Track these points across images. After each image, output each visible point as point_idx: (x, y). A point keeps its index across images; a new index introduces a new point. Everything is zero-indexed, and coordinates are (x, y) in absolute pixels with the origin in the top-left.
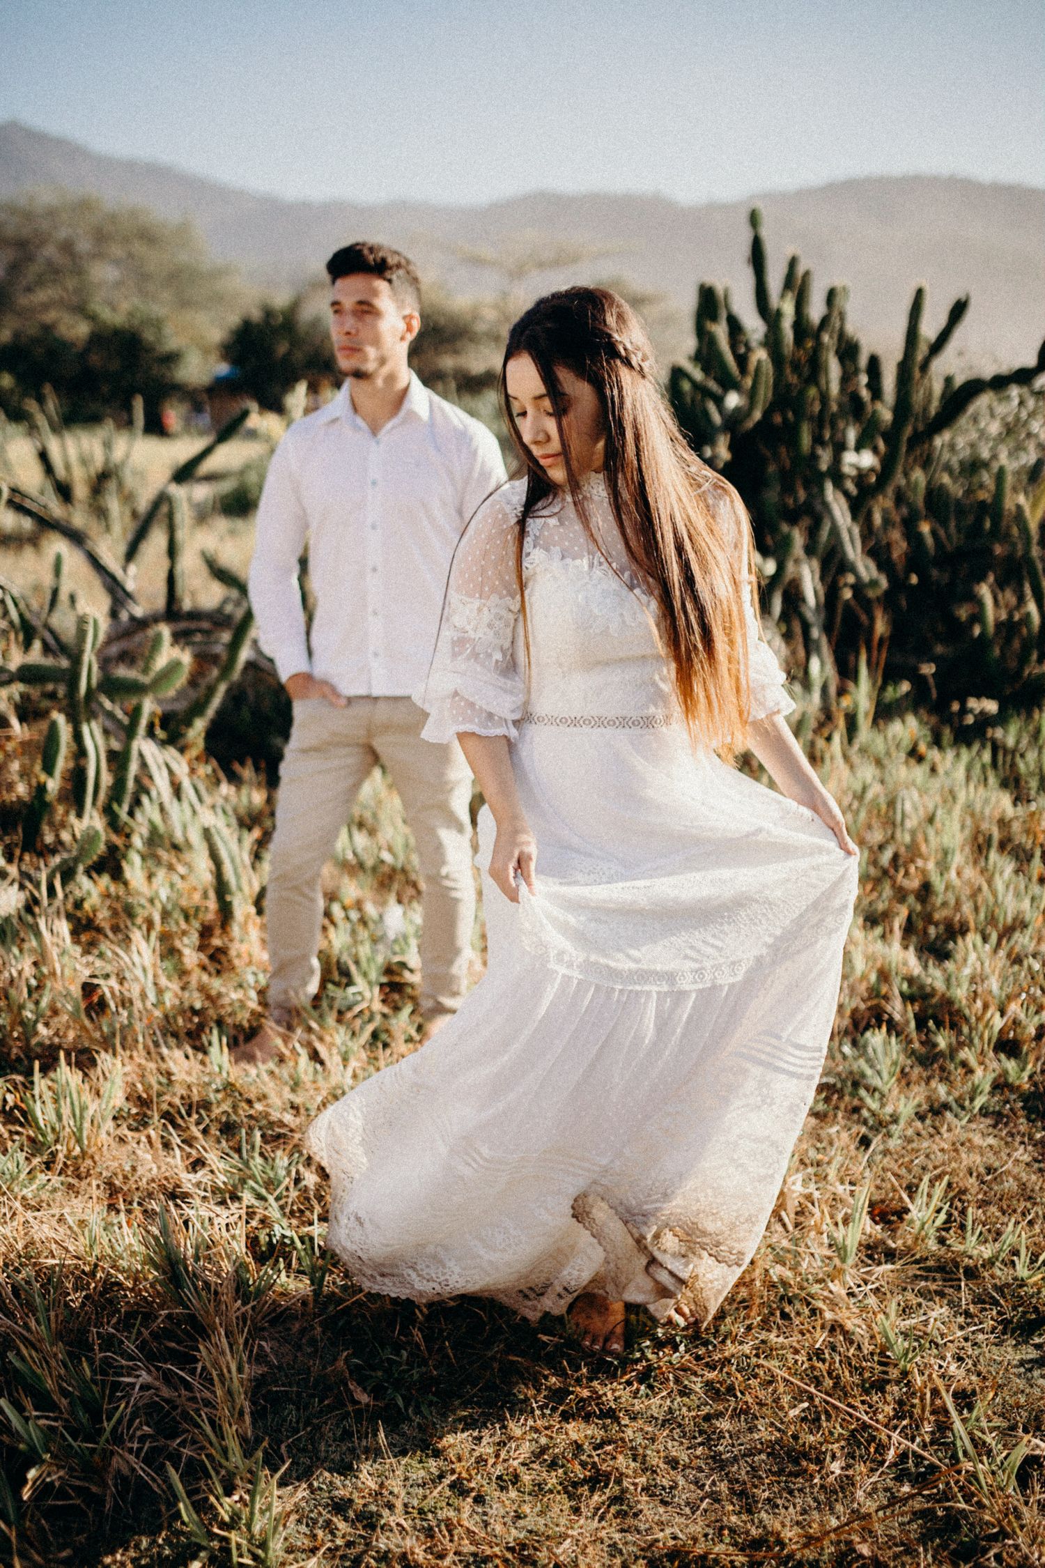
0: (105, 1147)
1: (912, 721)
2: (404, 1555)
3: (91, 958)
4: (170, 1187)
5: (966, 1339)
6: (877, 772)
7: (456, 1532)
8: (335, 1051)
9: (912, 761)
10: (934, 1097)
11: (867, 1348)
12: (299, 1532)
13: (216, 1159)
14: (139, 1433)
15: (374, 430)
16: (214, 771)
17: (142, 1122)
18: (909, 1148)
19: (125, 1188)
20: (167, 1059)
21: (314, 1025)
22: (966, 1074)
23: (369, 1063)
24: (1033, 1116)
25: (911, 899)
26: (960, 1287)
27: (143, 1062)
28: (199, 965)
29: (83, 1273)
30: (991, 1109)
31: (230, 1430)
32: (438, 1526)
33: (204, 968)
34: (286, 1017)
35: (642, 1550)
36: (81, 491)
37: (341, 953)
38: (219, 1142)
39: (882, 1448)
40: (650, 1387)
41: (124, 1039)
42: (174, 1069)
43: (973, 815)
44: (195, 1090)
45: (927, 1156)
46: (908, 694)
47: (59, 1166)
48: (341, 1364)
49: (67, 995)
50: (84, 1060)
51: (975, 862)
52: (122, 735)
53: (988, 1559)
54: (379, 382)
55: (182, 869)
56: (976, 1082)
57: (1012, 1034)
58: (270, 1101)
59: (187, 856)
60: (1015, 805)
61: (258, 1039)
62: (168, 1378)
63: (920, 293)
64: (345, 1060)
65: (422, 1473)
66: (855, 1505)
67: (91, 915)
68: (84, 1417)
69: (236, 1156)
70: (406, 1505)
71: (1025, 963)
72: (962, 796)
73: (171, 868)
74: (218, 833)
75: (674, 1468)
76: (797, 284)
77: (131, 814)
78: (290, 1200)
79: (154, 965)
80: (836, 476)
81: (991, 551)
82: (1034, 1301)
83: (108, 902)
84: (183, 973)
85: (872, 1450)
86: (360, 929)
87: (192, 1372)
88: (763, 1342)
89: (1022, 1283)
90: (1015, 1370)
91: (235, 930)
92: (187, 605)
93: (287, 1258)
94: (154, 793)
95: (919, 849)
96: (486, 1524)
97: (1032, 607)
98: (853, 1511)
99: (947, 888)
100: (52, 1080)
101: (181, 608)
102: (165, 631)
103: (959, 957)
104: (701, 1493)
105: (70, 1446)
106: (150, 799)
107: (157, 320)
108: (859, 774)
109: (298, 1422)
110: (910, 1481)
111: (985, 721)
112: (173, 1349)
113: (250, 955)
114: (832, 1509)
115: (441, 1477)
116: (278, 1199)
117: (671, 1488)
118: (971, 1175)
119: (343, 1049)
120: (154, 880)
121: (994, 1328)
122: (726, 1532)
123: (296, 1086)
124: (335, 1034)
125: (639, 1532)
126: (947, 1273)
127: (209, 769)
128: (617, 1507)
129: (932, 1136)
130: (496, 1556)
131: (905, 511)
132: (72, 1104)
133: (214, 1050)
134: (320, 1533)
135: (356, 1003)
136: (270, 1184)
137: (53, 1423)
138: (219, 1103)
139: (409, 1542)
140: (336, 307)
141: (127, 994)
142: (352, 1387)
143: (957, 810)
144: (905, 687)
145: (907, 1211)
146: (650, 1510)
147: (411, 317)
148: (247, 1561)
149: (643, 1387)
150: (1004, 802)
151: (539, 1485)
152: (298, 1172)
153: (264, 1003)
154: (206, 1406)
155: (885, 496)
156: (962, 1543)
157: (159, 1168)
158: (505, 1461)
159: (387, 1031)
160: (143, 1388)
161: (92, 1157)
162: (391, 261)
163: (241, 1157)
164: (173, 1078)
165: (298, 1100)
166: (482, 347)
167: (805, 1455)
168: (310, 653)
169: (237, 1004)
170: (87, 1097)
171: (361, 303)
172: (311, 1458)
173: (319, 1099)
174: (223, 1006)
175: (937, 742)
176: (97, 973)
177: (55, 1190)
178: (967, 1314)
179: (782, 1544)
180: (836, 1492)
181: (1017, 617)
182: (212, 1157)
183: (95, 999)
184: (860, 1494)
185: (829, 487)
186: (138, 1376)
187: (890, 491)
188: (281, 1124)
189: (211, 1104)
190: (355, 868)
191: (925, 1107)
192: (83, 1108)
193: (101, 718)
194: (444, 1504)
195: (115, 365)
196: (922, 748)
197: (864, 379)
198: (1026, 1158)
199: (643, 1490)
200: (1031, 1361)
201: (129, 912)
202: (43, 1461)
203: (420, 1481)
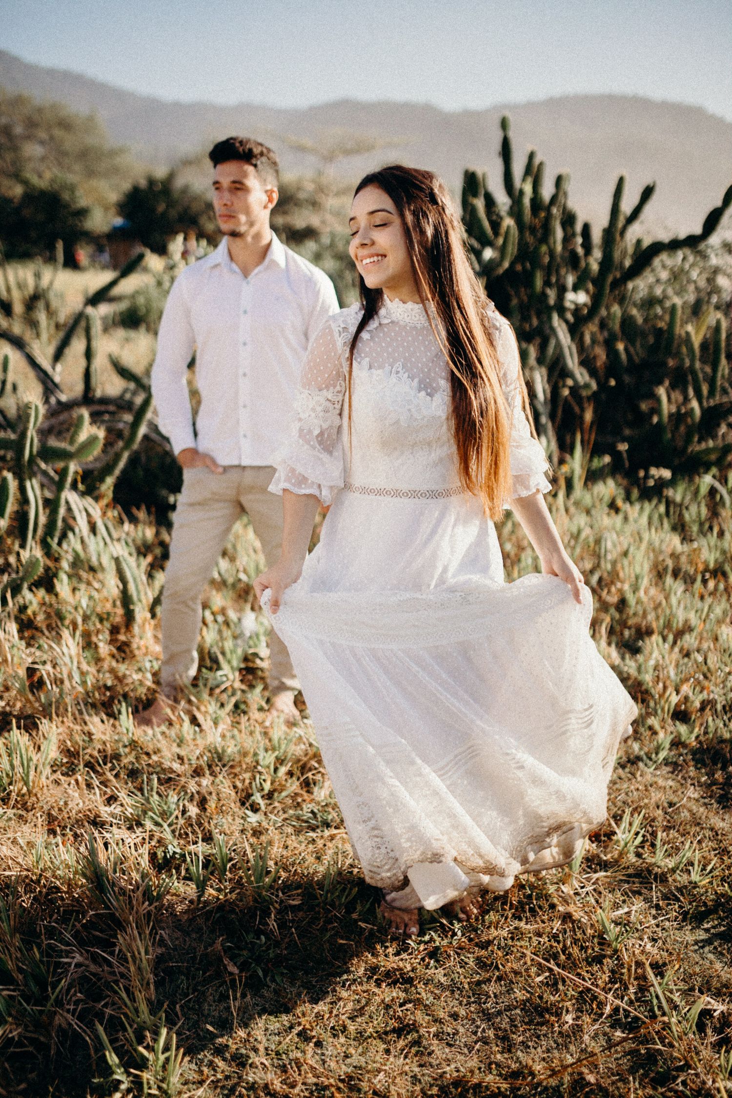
0: (45, 788)
1: (611, 483)
2: (266, 1086)
3: (33, 650)
4: (92, 816)
5: (658, 926)
6: (588, 519)
7: (302, 1068)
8: (209, 718)
9: (613, 512)
10: (630, 751)
11: (590, 932)
12: (190, 1069)
13: (125, 797)
14: (74, 999)
15: (246, 273)
16: (119, 514)
17: (70, 771)
18: (614, 788)
19: (60, 818)
20: (89, 723)
21: (193, 698)
22: (652, 734)
23: (233, 726)
24: (699, 766)
25: (612, 610)
26: (652, 888)
27: (71, 725)
28: (109, 655)
29: (32, 880)
30: (670, 760)
31: (140, 996)
32: (290, 1064)
33: (113, 656)
34: (173, 693)
35: (436, 1079)
36: (18, 308)
37: (211, 646)
38: (127, 783)
39: (601, 1005)
40: (437, 961)
41: (57, 708)
42: (93, 730)
43: (654, 550)
44: (108, 745)
45: (627, 794)
46: (608, 464)
47: (12, 802)
48: (218, 946)
49: (16, 676)
50: (29, 724)
51: (656, 585)
52: (54, 488)
53: (677, 1084)
54: (249, 239)
55: (96, 585)
56: (660, 741)
57: (683, 707)
58: (163, 754)
59: (100, 575)
60: (682, 543)
61: (152, 709)
62: (94, 958)
63: (621, 181)
64: (216, 723)
65: (278, 1025)
66: (583, 1046)
67: (32, 617)
68: (35, 989)
69: (139, 794)
70: (266, 1049)
71: (692, 656)
72: (646, 536)
73: (89, 583)
74: (125, 560)
75: (455, 1020)
76: (533, 172)
77: (60, 544)
78: (179, 826)
79: (78, 654)
80: (561, 309)
81: (665, 364)
82: (703, 898)
83: (44, 609)
84: (98, 660)
85: (594, 1006)
86: (224, 628)
87: (112, 954)
88: (516, 928)
89: (695, 885)
90: (692, 948)
91: (136, 629)
92: (98, 394)
93: (178, 869)
94: (77, 530)
95: (618, 575)
96: (324, 1062)
97: (695, 404)
98: (582, 1051)
99: (637, 603)
100: (6, 738)
101: (94, 396)
102: (85, 413)
103: (646, 652)
104: (475, 1038)
105: (25, 1009)
106: (74, 534)
107: (71, 184)
108: (576, 522)
109: (188, 989)
110: (620, 1028)
111: (661, 484)
112: (97, 937)
113: (147, 648)
114: (567, 1048)
115: (291, 1027)
116: (170, 825)
117: (454, 1034)
118: (658, 807)
119: (214, 716)
120: (77, 592)
121: (676, 917)
122: (494, 1066)
123: (181, 742)
124: (208, 706)
125: (432, 1066)
126: (643, 878)
127: (116, 513)
128: (416, 1048)
129: (630, 780)
130: (332, 1085)
131: (606, 334)
132: (21, 757)
133: (123, 717)
134: (205, 1070)
135: (223, 682)
136: (164, 815)
137: (12, 993)
138: (126, 755)
139: (270, 1076)
140: (217, 185)
141: (59, 676)
142: (226, 962)
143: (644, 546)
144: (607, 459)
145: (614, 833)
146: (439, 1051)
147: (272, 191)
148: (154, 1091)
149: (432, 962)
150: (675, 541)
151: (361, 1033)
152: (184, 806)
153: (157, 682)
154: (122, 978)
155: (593, 324)
156: (658, 1073)
157: (84, 802)
158: (336, 1016)
159: (245, 702)
160: (77, 965)
161: (36, 795)
162: (257, 150)
163: (143, 794)
164: (93, 737)
165: (183, 753)
166: (303, 210)
167: (547, 1010)
168: (196, 434)
169: (137, 683)
170: (32, 753)
171: (234, 182)
172: (198, 1015)
173: (198, 752)
174: (127, 685)
175: (628, 498)
176: (37, 660)
177: (10, 819)
178: (658, 907)
179: (532, 1074)
180: (568, 1036)
181: (683, 411)
182: (122, 795)
183: (36, 679)
184: (586, 1038)
185: (555, 318)
186: (73, 958)
187: (597, 321)
188: (172, 771)
189: (121, 756)
190: (221, 584)
191: (624, 759)
192: (30, 760)
193: (39, 476)
194: (294, 1048)
195: (41, 217)
196: (619, 503)
197: (579, 240)
198: (696, 796)
199: (434, 1036)
200: (702, 941)
201: (61, 617)
202: (6, 1022)
203: (276, 1031)
